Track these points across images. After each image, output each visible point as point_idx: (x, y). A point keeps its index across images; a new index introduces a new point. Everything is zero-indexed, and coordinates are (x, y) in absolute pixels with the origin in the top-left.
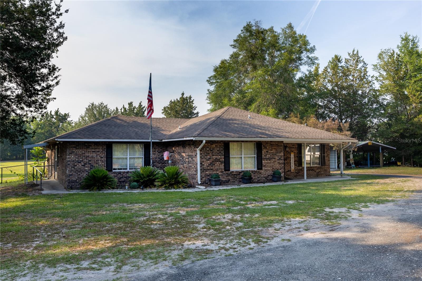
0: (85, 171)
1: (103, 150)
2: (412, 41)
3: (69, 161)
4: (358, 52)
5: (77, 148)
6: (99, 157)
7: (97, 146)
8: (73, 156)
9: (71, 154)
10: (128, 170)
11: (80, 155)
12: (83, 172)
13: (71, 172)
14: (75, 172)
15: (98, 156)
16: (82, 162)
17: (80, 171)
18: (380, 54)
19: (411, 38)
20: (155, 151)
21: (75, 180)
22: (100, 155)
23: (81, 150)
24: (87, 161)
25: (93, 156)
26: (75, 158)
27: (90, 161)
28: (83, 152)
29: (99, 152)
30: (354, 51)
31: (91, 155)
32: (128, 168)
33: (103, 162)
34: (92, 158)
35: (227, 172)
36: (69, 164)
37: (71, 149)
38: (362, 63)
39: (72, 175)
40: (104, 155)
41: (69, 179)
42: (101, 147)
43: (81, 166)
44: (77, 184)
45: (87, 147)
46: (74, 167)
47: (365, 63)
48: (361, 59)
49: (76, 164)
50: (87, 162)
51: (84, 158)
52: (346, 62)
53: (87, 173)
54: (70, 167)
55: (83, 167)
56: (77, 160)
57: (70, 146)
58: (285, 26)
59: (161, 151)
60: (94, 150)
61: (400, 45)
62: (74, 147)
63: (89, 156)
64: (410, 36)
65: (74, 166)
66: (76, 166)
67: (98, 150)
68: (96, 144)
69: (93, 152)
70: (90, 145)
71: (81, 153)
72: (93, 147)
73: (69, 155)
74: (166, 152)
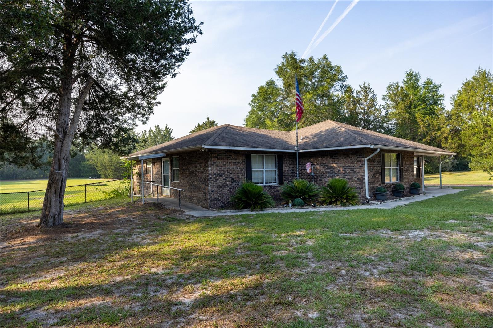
0: (226, 186)
1: (243, 161)
2: (415, 76)
3: (211, 174)
4: (369, 84)
5: (219, 158)
6: (239, 170)
7: (237, 156)
8: (214, 168)
9: (213, 165)
10: (265, 184)
11: (221, 166)
12: (224, 187)
13: (213, 188)
14: (217, 187)
15: (238, 168)
16: (224, 175)
17: (222, 186)
18: (389, 87)
19: (414, 74)
20: (287, 163)
21: (217, 197)
22: (240, 167)
23: (222, 161)
24: (228, 173)
25: (234, 168)
26: (216, 170)
27: (231, 174)
28: (225, 163)
29: (239, 163)
30: (365, 84)
31: (231, 167)
32: (265, 182)
33: (243, 175)
34: (233, 170)
35: (383, 185)
36: (211, 178)
37: (213, 159)
38: (372, 94)
39: (214, 191)
40: (243, 167)
41: (212, 197)
42: (241, 157)
43: (222, 179)
44: (219, 202)
45: (228, 157)
46: (216, 182)
47: (374, 94)
48: (372, 90)
49: (217, 177)
50: (228, 176)
51: (225, 170)
52: (357, 93)
53: (228, 189)
54: (212, 182)
55: (225, 181)
56: (218, 172)
57: (212, 155)
58: (322, 57)
59: (292, 163)
60: (234, 161)
61: (406, 80)
62: (216, 157)
63: (230, 168)
64: (413, 72)
65: (216, 180)
66: (218, 180)
67: (238, 161)
68: (236, 154)
69: (234, 163)
70: (231, 154)
71: (222, 165)
72: (233, 158)
73: (210, 167)
74: (309, 163)
